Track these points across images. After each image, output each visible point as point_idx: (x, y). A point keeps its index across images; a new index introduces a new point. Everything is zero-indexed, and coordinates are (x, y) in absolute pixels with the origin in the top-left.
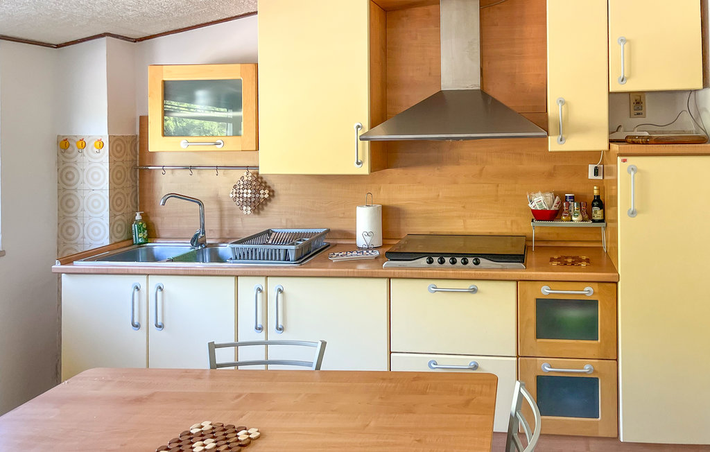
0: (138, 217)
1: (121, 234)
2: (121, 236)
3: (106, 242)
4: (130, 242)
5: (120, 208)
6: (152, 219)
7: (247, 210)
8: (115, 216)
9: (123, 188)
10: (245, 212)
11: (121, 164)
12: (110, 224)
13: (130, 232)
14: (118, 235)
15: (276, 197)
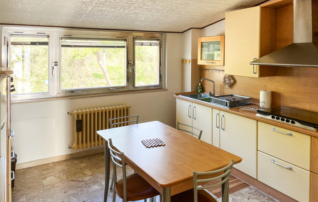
0: (200, 85)
1: (195, 89)
2: (195, 90)
3: (190, 91)
4: (197, 92)
5: (195, 81)
6: (204, 86)
7: (227, 86)
8: (193, 83)
9: (196, 75)
10: (226, 87)
11: (195, 67)
12: (191, 86)
13: (197, 89)
14: (194, 89)
15: (236, 83)
